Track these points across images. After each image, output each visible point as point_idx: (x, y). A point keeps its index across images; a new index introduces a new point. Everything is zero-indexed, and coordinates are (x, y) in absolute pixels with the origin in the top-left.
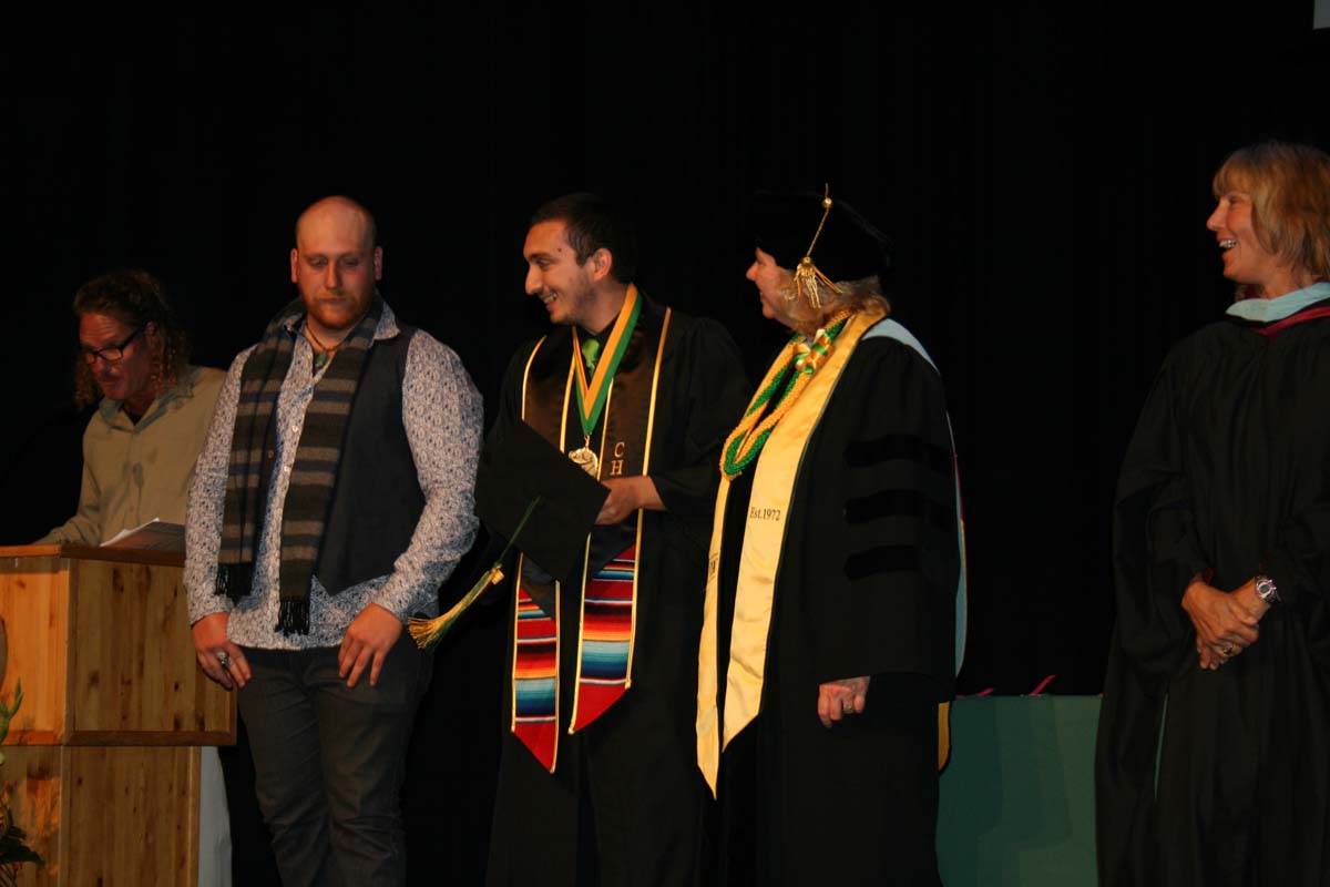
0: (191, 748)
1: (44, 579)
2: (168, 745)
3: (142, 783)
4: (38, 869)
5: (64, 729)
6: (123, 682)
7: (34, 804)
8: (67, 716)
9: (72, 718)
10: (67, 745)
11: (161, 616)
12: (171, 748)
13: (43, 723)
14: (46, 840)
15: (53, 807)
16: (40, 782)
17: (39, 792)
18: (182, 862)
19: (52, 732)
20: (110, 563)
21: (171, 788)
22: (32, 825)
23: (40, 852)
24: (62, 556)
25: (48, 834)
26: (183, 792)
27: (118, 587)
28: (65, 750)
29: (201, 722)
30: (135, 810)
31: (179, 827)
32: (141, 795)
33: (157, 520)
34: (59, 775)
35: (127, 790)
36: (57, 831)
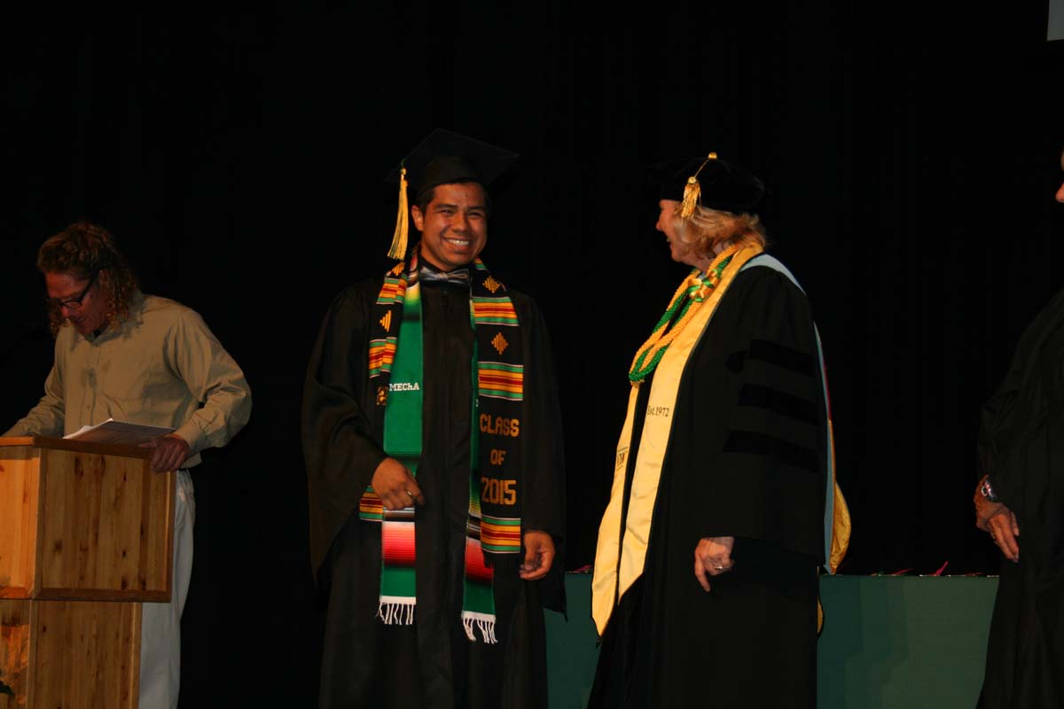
0: (135, 604)
1: (18, 465)
2: (117, 601)
3: (94, 632)
4: (9, 700)
5: (33, 587)
6: (81, 549)
7: (8, 647)
8: (37, 576)
9: (39, 576)
10: (34, 600)
11: (113, 496)
12: (118, 603)
13: (16, 581)
14: (16, 676)
15: (23, 648)
16: (13, 629)
17: (12, 636)
18: (125, 696)
19: (23, 589)
20: (73, 453)
21: (117, 635)
22: (6, 663)
23: (11, 686)
24: (35, 446)
25: (18, 671)
26: (127, 640)
27: (79, 472)
28: (33, 604)
29: (143, 583)
30: (88, 653)
31: (123, 667)
32: (94, 642)
33: (111, 420)
34: (28, 623)
35: (82, 637)
36: (25, 669)
